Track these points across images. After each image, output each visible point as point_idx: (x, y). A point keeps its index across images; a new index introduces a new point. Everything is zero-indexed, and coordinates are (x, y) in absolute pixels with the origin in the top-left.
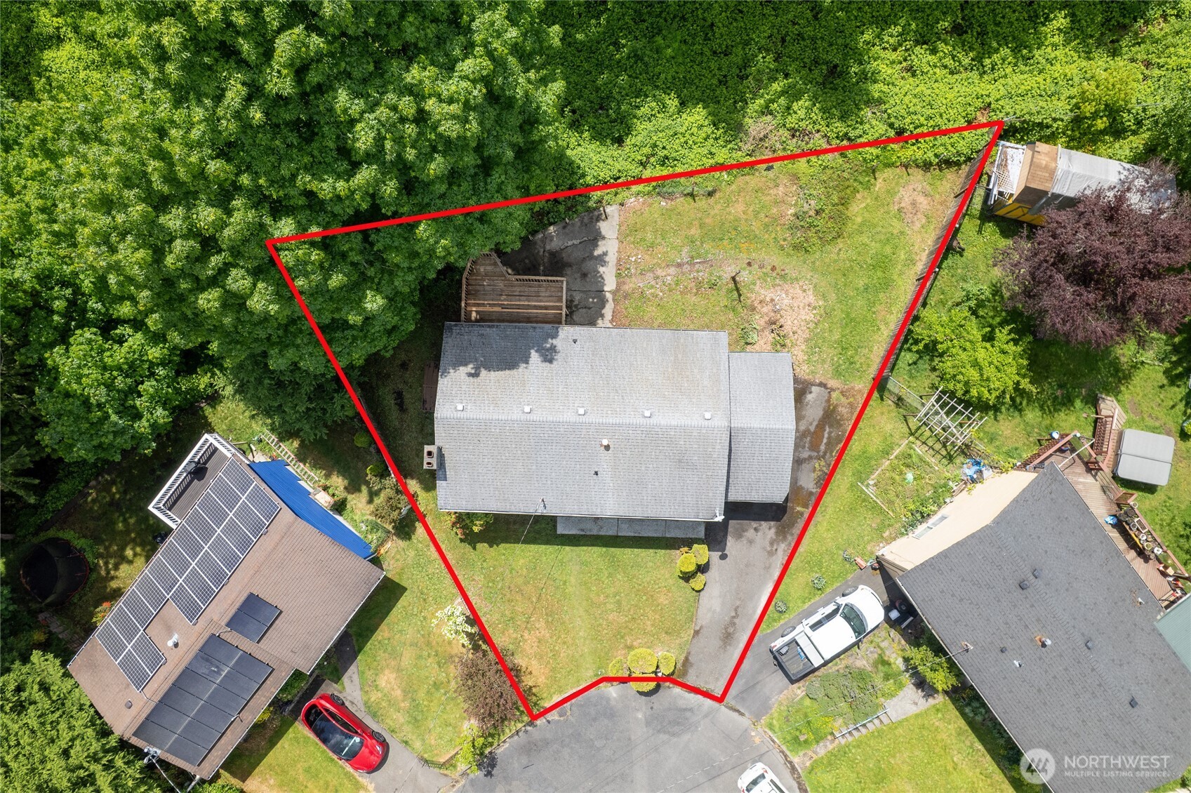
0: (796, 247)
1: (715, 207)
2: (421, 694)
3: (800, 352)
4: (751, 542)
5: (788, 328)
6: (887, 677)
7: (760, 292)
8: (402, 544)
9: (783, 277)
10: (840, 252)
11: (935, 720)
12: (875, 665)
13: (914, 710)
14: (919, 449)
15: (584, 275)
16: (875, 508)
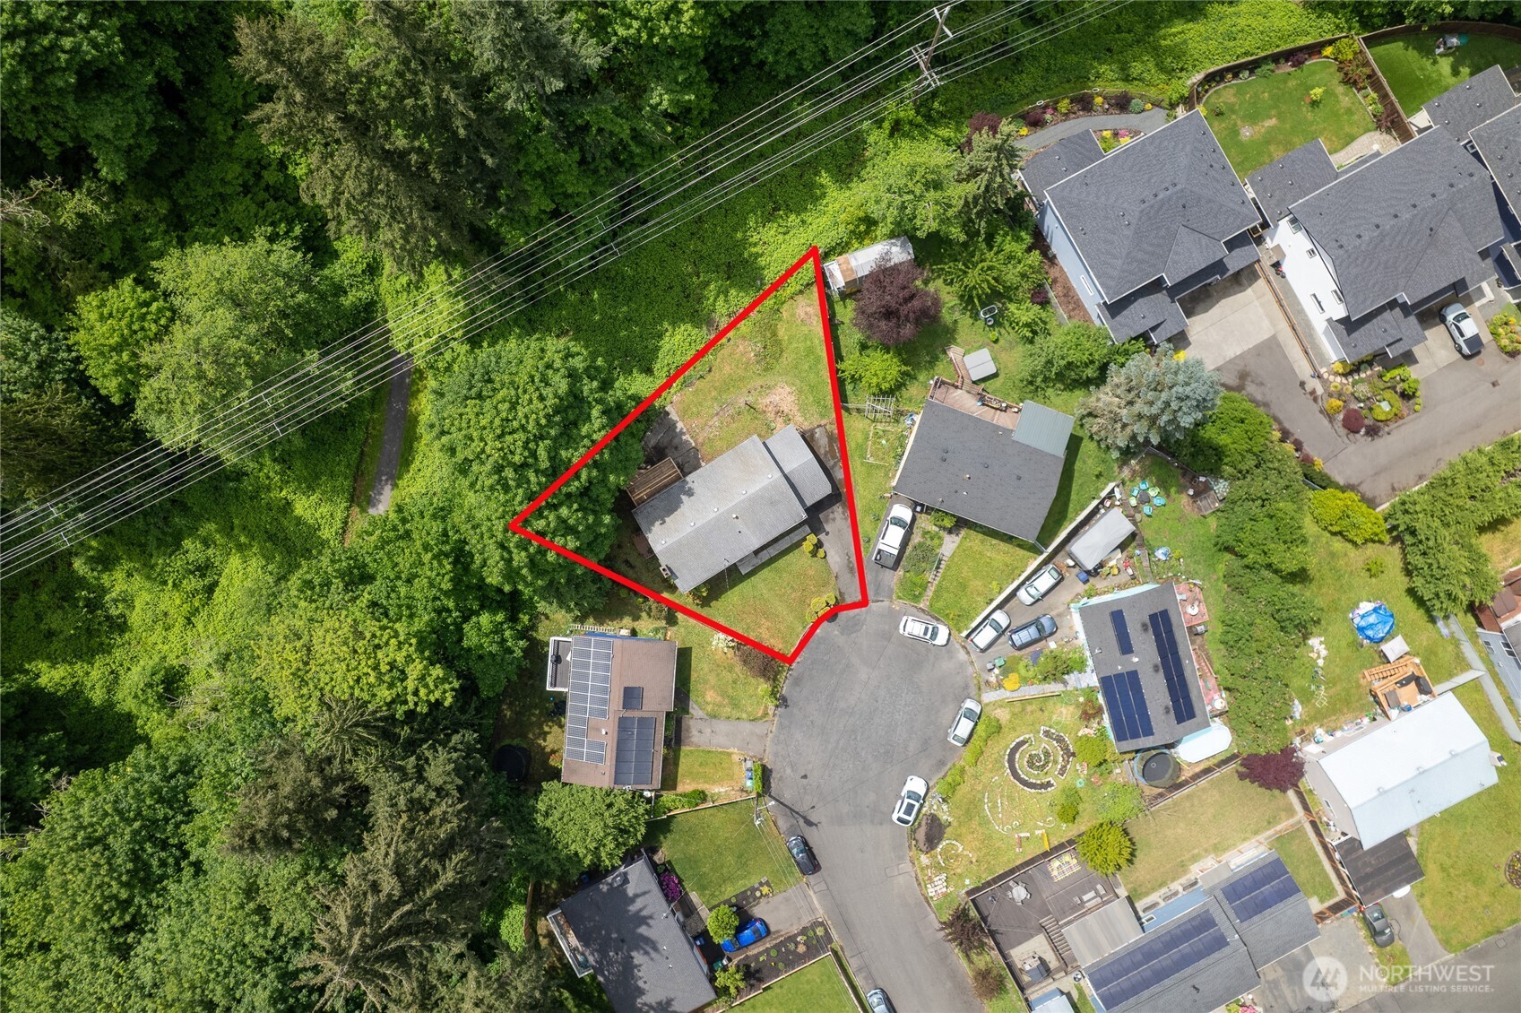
0: (766, 370)
1: (715, 375)
2: (730, 691)
3: (799, 419)
4: (834, 519)
5: (786, 411)
6: (932, 539)
7: (763, 402)
8: (674, 628)
9: (769, 388)
10: (787, 359)
11: (968, 544)
12: (923, 537)
13: (955, 545)
14: (880, 427)
15: (676, 448)
16: (878, 467)
